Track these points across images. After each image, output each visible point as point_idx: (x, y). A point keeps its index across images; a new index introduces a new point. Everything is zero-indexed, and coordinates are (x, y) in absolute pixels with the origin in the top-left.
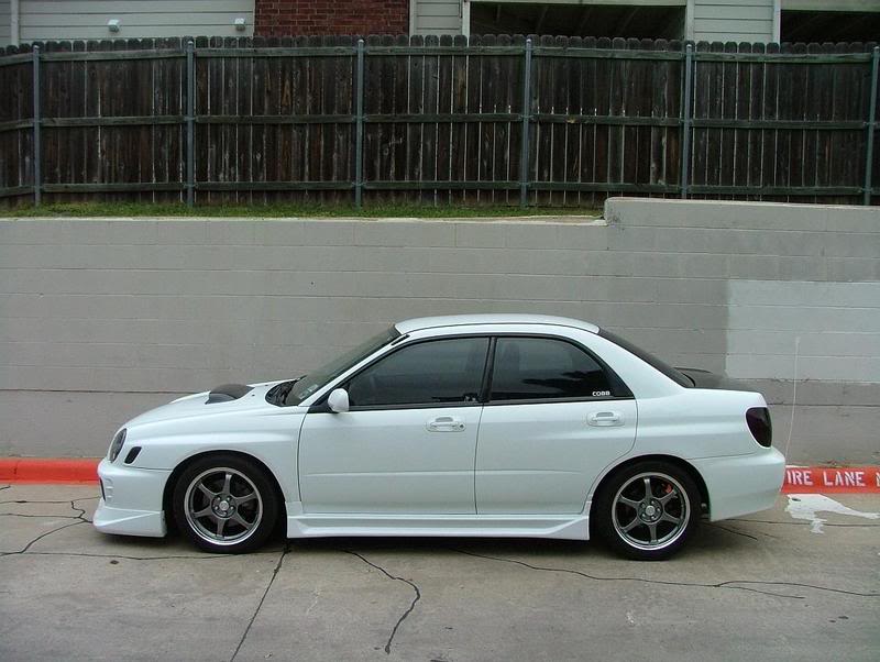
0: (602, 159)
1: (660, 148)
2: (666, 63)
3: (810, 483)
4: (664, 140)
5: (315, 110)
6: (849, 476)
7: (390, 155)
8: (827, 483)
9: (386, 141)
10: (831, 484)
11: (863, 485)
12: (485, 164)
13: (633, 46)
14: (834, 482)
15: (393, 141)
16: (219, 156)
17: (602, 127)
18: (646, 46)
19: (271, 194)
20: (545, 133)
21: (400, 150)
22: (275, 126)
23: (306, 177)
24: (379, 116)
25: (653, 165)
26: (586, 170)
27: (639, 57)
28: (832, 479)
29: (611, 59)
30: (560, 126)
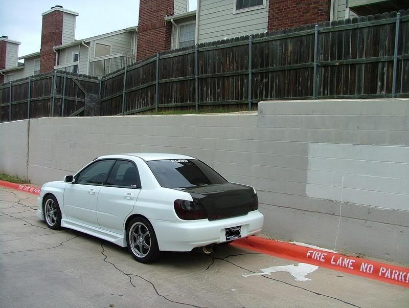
0: (353, 82)
1: (383, 74)
2: (387, 26)
3: (324, 260)
4: (385, 69)
5: (237, 69)
6: (346, 261)
7: (263, 87)
8: (332, 262)
9: (262, 80)
10: (334, 263)
11: (352, 268)
12: (300, 88)
13: (370, 19)
14: (336, 263)
15: (264, 81)
16: (207, 91)
17: (353, 65)
18: (377, 18)
19: (223, 106)
20: (326, 71)
21: (267, 84)
22: (224, 77)
23: (234, 99)
24: (259, 69)
25: (379, 84)
26: (345, 89)
27: (372, 25)
28: (335, 261)
29: (357, 28)
30: (333, 66)
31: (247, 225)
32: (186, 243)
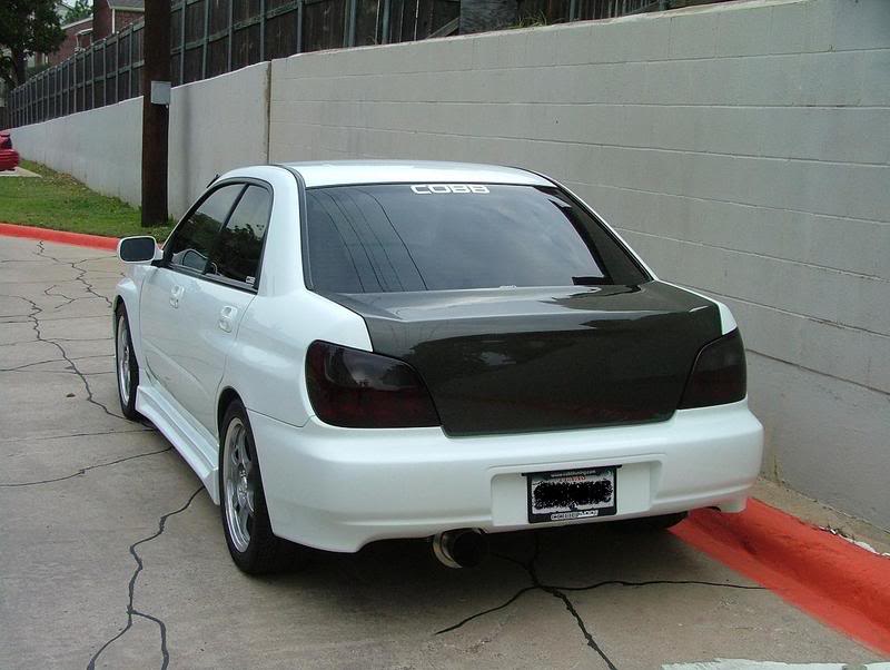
31: (651, 466)
32: (331, 519)
